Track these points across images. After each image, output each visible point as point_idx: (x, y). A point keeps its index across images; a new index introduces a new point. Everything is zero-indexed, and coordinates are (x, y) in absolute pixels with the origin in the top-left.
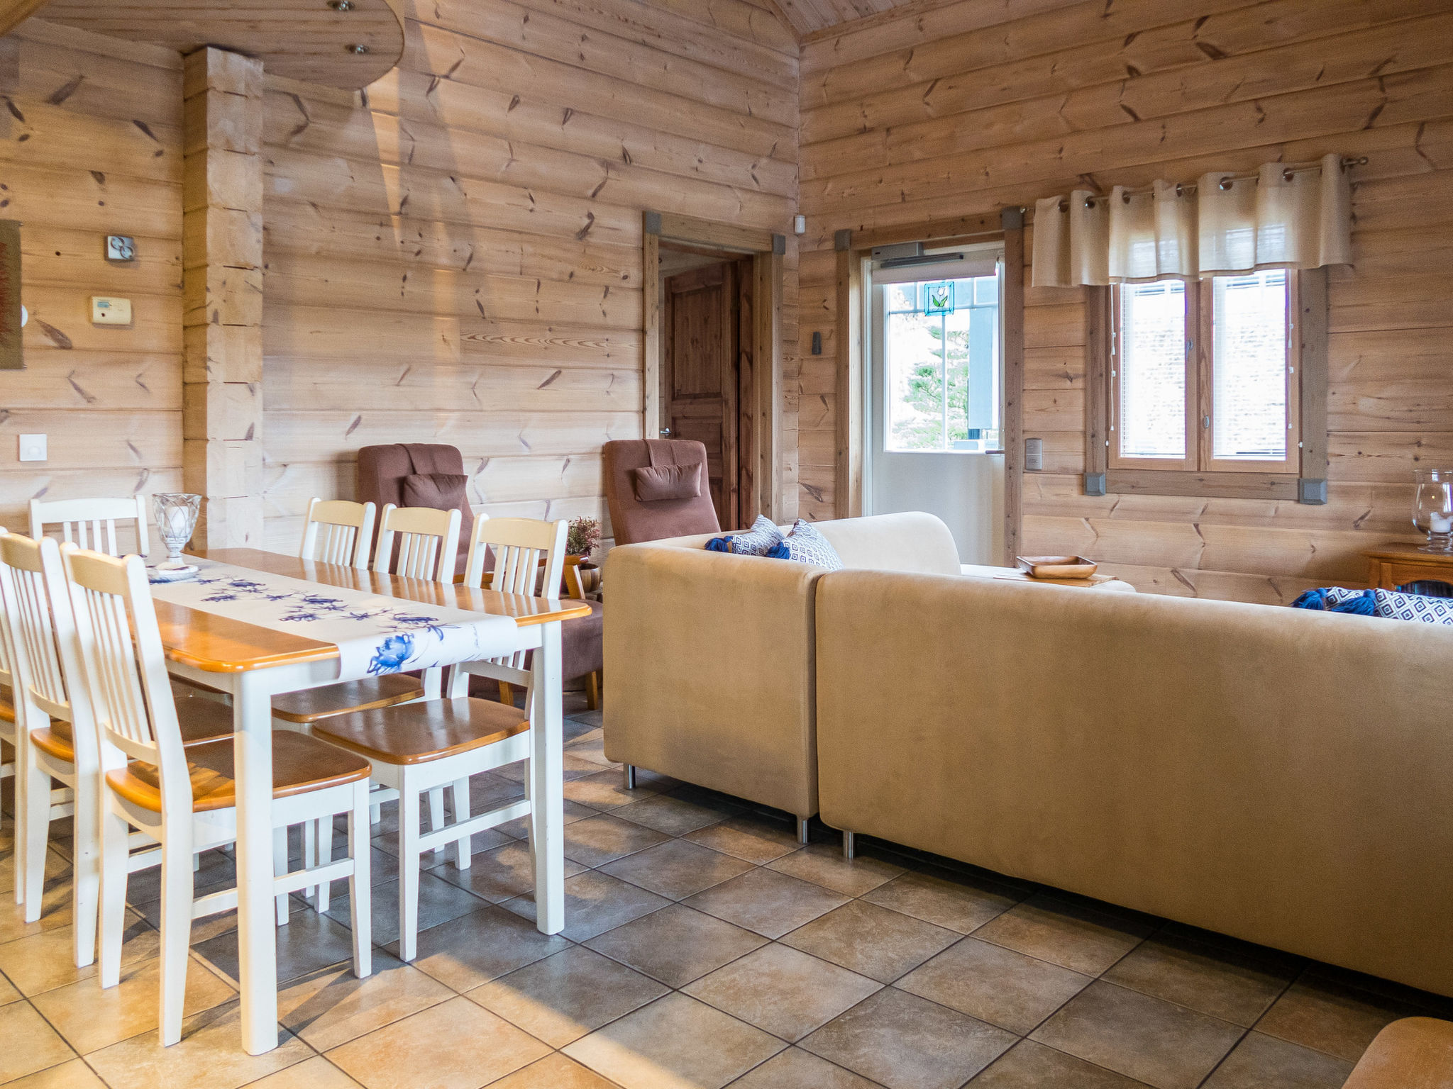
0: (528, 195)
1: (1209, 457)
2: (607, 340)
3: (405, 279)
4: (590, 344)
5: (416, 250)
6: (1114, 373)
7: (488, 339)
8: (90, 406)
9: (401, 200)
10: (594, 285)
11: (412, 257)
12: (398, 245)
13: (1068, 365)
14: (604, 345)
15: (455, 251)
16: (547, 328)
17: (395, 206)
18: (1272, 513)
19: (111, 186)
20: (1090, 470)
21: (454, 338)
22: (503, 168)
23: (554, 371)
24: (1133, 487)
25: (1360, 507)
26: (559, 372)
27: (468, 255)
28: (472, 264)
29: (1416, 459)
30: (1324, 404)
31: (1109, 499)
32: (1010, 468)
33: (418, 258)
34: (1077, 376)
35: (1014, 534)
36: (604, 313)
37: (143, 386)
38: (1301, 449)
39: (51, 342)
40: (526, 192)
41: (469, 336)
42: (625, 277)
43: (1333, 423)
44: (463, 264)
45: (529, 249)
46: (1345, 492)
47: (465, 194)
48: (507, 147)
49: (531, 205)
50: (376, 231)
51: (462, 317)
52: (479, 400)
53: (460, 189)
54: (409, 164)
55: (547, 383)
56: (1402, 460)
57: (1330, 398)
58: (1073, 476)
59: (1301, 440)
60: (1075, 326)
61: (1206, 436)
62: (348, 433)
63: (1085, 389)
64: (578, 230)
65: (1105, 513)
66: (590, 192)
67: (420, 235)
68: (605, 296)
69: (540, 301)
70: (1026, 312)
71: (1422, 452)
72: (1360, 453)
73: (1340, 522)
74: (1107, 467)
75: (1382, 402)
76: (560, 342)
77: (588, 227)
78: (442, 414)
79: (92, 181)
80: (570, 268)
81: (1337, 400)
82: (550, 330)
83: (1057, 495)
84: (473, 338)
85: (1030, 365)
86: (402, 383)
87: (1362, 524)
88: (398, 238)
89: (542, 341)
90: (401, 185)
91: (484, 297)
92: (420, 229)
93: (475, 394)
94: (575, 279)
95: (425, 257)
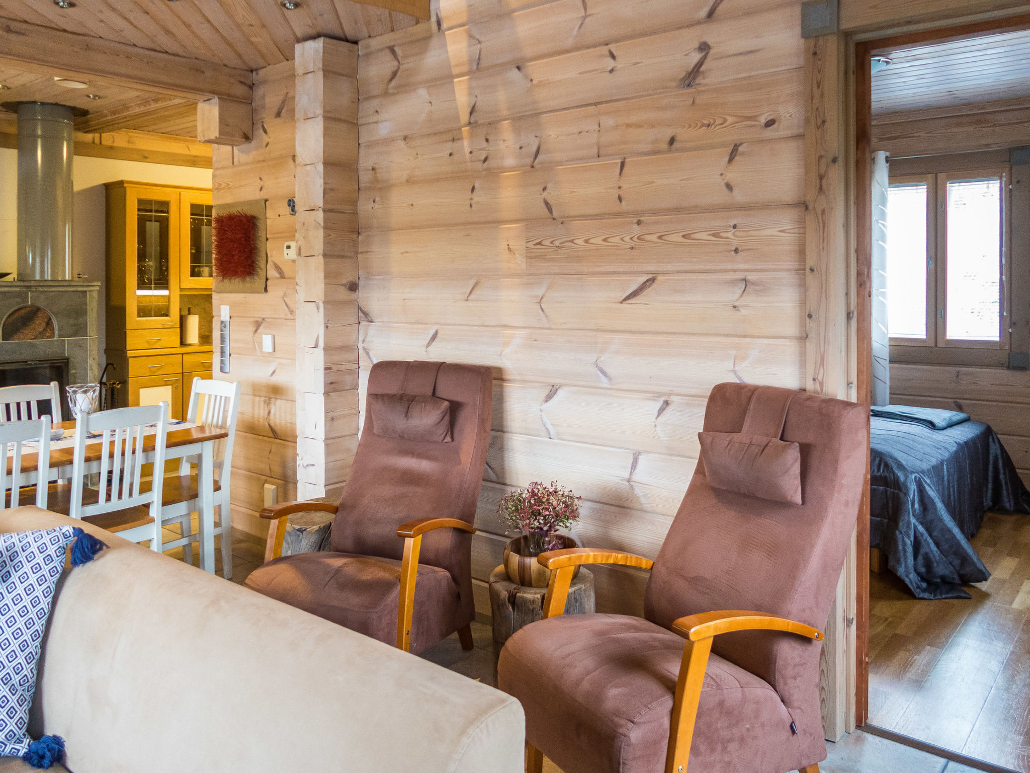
0: (607, 53)
2: (735, 227)
3: (473, 189)
4: (703, 236)
5: (483, 157)
7: (557, 243)
8: (291, 317)
9: (469, 110)
10: (713, 146)
11: (479, 166)
12: (468, 155)
14: (730, 235)
15: (521, 148)
16: (635, 221)
17: (464, 117)
21: (519, 245)
22: (575, 32)
23: (644, 278)
26: (653, 280)
27: (534, 149)
28: (540, 158)
33: (485, 166)
36: (729, 187)
39: (277, 275)
40: (604, 50)
41: (535, 242)
42: (770, 123)
44: (529, 161)
45: (608, 121)
47: (531, 80)
49: (611, 63)
50: (449, 147)
51: (529, 221)
52: (547, 316)
53: (526, 76)
54: (477, 69)
55: (634, 294)
62: (429, 346)
64: (683, 74)
66: (703, 13)
67: (487, 140)
68: (731, 160)
69: (624, 187)
76: (654, 238)
77: (700, 64)
78: (506, 332)
79: (292, 163)
80: (669, 133)
82: (639, 223)
84: (540, 243)
86: (470, 298)
88: (467, 150)
89: (627, 239)
90: (470, 94)
91: (550, 195)
92: (487, 134)
93: (542, 310)
94: (676, 145)
95: (491, 163)
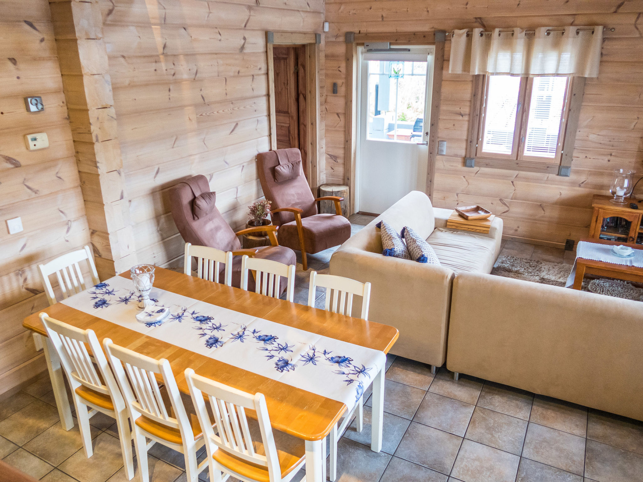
1: (522, 155)
2: (255, 103)
3: (169, 90)
4: (248, 107)
5: (173, 73)
6: (483, 115)
7: (208, 114)
8: (37, 195)
9: (163, 46)
10: (248, 76)
11: (171, 78)
12: (165, 71)
13: (461, 109)
14: (254, 106)
15: (190, 70)
16: (231, 103)
17: (161, 50)
18: (546, 179)
19: (21, 66)
20: (468, 156)
21: (194, 117)
22: (206, 18)
23: (234, 124)
24: (487, 165)
25: (583, 178)
26: (237, 124)
27: (195, 71)
28: (198, 75)
29: (609, 161)
30: (575, 136)
31: (476, 169)
32: (431, 153)
33: (174, 77)
34: (466, 115)
35: (431, 182)
36: (253, 90)
37: (60, 178)
38: (562, 154)
39: (10, 166)
40: (217, 31)
41: (200, 114)
42: (260, 69)
43: (577, 144)
44: (193, 76)
45: (221, 62)
46: (577, 172)
47: (191, 37)
48: (207, 5)
49: (219, 37)
50: (154, 66)
51: (196, 106)
52: (207, 146)
53: (189, 34)
54: (164, 23)
55: (233, 131)
56: (603, 161)
57: (578, 133)
58: (460, 158)
59: (563, 150)
60: (466, 92)
61: (522, 145)
62: (155, 177)
63: (469, 121)
64: (239, 47)
65: (473, 174)
66: (244, 25)
67: (174, 64)
68: (253, 80)
69: (227, 89)
70: (443, 83)
71: (612, 158)
72: (586, 157)
73: (573, 184)
74: (476, 155)
75: (599, 136)
76: (236, 109)
77: (244, 45)
78: (192, 157)
79: (10, 64)
80: (238, 69)
81: (580, 134)
83: (452, 166)
84: (202, 115)
85: (443, 108)
86: (175, 145)
87: (582, 185)
88: (164, 68)
89: (229, 110)
90: (162, 37)
91: (204, 93)
92: (174, 61)
93: (205, 144)
94: (240, 74)
95: (177, 76)
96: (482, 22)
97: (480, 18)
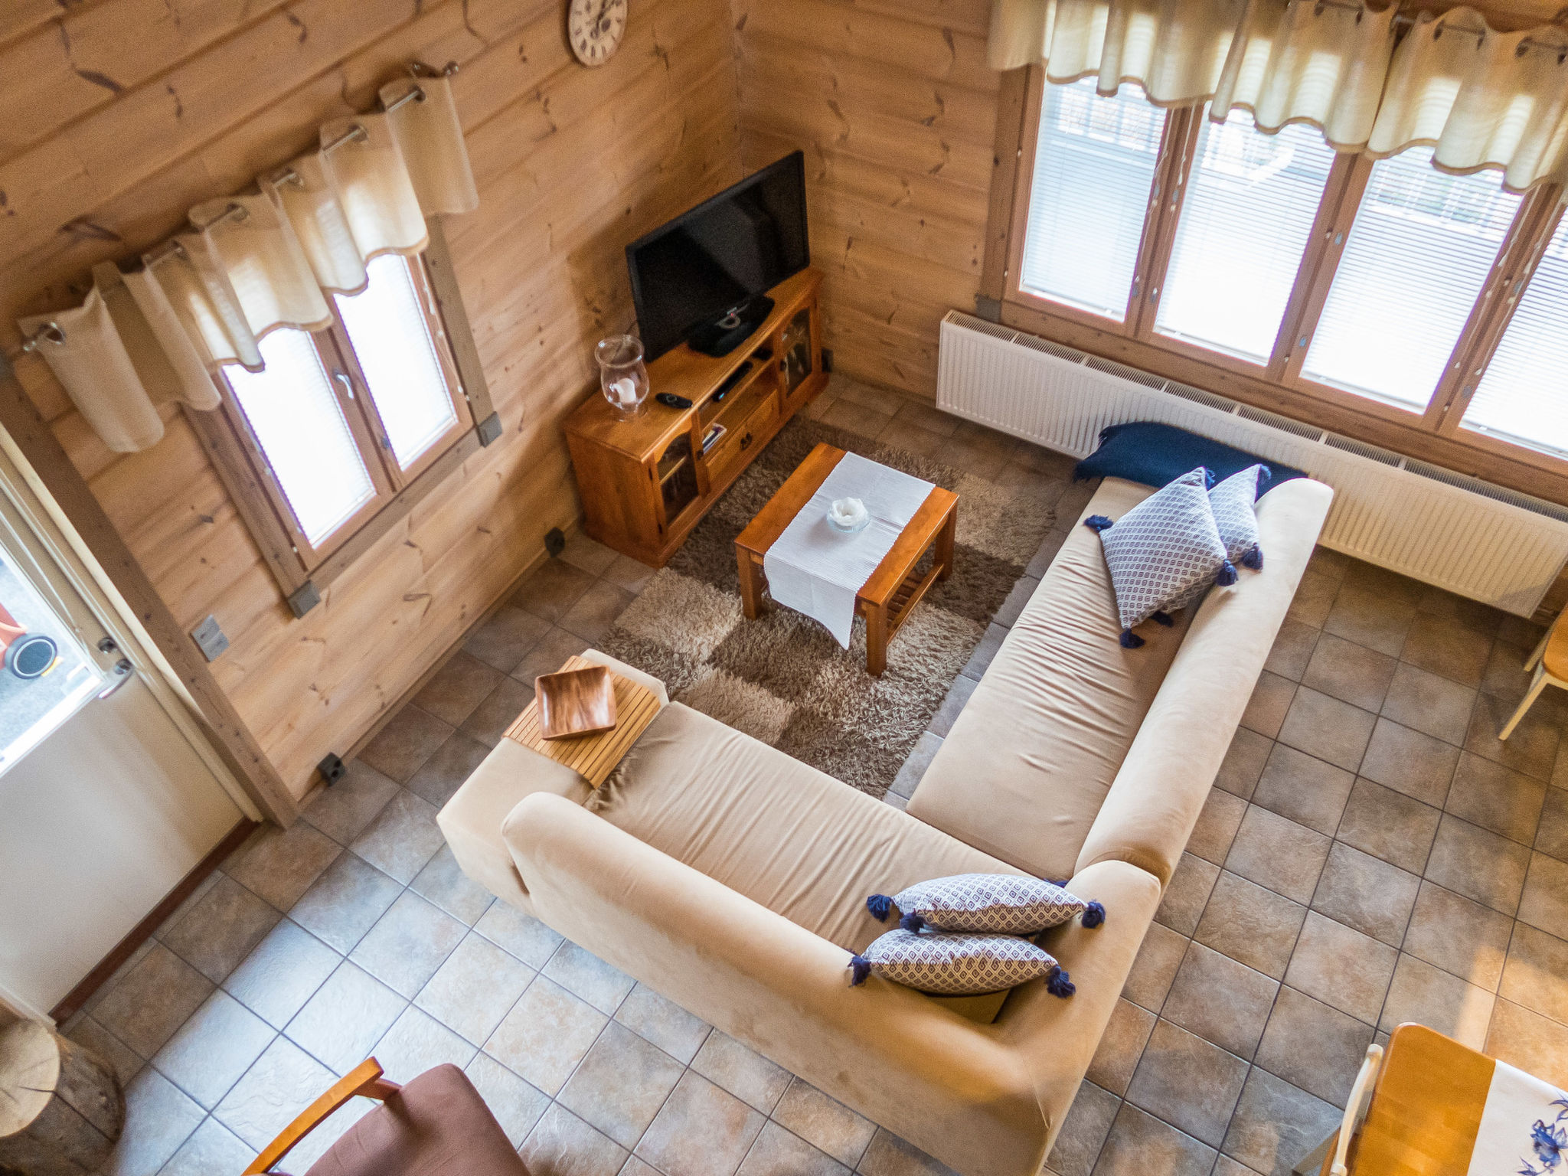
1: (400, 474)
13: (198, 506)
20: (288, 590)
25: (519, 412)
29: (542, 343)
30: (472, 347)
38: (469, 404)
43: (484, 357)
46: (509, 409)
56: (533, 352)
58: (270, 614)
59: (466, 394)
60: (182, 452)
61: (389, 456)
63: (237, 516)
65: (323, 616)
70: (94, 488)
71: (544, 335)
72: (506, 369)
73: (511, 437)
74: (306, 571)
75: (508, 312)
81: (479, 334)
83: (262, 650)
85: (142, 549)
87: (523, 424)
96: (98, 228)
97: (82, 220)
